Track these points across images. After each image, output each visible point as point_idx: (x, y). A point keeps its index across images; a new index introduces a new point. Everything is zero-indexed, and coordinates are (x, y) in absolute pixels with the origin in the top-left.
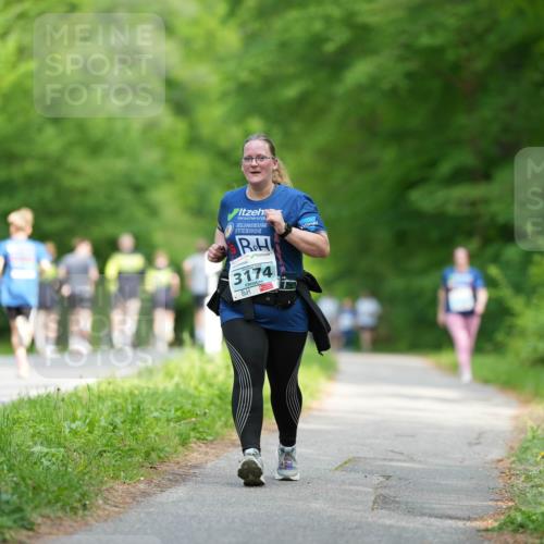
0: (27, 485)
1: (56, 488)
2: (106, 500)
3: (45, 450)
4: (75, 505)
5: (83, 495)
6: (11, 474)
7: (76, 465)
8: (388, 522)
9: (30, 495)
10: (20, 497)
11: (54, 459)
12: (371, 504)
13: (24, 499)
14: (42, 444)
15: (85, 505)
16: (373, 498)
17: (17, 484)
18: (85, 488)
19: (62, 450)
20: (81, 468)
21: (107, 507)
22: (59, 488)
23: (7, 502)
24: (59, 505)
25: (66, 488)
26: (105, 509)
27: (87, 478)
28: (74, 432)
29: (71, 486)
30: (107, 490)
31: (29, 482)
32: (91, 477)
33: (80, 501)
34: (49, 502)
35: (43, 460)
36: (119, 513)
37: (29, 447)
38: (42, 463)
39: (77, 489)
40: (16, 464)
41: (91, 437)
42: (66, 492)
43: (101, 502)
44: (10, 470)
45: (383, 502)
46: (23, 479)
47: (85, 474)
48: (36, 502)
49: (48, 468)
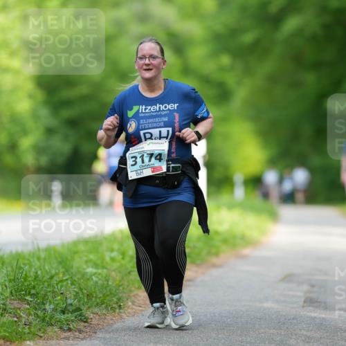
0: (83, 294)
1: (101, 296)
2: (133, 303)
3: (94, 271)
4: (114, 306)
5: (119, 299)
6: (73, 287)
7: (114, 281)
8: (313, 315)
9: (85, 300)
10: (79, 301)
11: (100, 277)
12: (302, 303)
13: (82, 302)
14: (92, 267)
15: (120, 306)
16: (303, 300)
17: (77, 293)
18: (121, 295)
19: (105, 271)
20: (117, 282)
21: (134, 307)
22: (104, 295)
23: (71, 304)
24: (104, 306)
25: (108, 295)
26: (132, 309)
27: (121, 288)
28: (113, 259)
29: (111, 294)
30: (134, 296)
31: (85, 291)
32: (123, 288)
33: (117, 303)
34: (97, 304)
35: (93, 277)
36: (142, 311)
37: (84, 269)
38: (92, 279)
39: (114, 296)
40: (76, 280)
41: (123, 262)
42: (108, 298)
43: (130, 303)
44: (72, 284)
45: (310, 302)
46: (81, 290)
47: (119, 286)
48: (89, 304)
49: (96, 282)
